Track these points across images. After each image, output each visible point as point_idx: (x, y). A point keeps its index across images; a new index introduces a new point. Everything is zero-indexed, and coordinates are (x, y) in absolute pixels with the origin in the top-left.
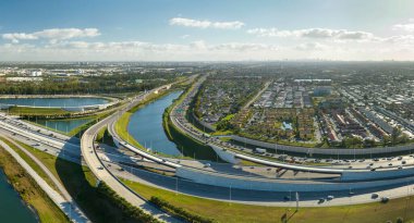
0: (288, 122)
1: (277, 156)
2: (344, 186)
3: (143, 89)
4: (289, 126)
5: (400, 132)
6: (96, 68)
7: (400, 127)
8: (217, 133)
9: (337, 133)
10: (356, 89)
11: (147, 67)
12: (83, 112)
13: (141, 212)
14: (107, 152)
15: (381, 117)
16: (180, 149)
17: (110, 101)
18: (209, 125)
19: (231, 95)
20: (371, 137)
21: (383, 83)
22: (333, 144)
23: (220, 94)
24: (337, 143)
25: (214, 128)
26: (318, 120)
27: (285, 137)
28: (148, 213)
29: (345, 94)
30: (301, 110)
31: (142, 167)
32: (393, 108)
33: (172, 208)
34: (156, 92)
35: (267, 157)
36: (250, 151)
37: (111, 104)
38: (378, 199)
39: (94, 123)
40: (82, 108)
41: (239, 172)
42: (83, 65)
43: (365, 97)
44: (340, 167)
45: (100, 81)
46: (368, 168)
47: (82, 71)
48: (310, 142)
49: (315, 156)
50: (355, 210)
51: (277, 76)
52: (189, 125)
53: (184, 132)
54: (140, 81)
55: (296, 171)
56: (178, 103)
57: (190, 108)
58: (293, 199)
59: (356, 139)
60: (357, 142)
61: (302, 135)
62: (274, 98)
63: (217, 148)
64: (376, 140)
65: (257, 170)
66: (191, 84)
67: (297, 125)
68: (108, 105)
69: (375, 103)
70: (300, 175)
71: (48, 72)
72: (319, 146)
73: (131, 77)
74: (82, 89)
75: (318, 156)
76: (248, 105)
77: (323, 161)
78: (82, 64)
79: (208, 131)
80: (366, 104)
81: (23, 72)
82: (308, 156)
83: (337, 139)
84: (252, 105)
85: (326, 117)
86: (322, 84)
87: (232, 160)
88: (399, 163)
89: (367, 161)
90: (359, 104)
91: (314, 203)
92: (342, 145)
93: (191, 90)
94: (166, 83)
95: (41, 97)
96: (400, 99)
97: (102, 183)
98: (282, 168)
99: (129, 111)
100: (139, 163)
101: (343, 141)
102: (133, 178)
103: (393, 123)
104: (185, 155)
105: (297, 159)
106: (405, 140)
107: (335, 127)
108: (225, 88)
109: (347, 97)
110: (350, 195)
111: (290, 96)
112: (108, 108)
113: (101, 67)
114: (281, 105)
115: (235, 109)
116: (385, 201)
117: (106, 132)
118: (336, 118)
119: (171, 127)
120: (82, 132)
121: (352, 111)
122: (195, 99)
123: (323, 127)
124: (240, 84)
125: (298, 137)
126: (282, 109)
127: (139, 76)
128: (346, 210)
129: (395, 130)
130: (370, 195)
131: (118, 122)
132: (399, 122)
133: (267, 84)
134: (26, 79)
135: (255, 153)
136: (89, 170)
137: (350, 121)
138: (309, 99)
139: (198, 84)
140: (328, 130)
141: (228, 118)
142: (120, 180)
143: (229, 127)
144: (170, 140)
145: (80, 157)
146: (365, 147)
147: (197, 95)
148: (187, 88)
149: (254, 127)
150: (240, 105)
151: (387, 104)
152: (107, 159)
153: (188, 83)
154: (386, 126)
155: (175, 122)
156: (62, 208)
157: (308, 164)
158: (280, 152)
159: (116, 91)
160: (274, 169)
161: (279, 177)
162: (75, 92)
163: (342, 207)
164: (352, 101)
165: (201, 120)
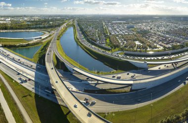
8: (113, 50)
45: (35, 23)
54: (51, 23)
61: (153, 46)
67: (141, 42)
71: (12, 19)
72: (165, 50)
73: (46, 21)
76: (108, 33)
78: (24, 15)
81: (3, 19)
95: (11, 31)
101: (172, 46)
113: (32, 16)
134: (4, 22)
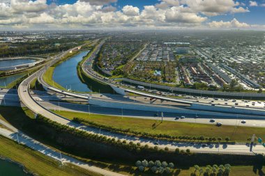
0: (158, 70)
1: (150, 91)
2: (193, 112)
3: (61, 50)
4: (159, 73)
5: (237, 83)
6: (22, 36)
7: (237, 80)
8: (114, 77)
9: (191, 79)
10: (207, 50)
11: (62, 34)
12: (16, 69)
13: (68, 127)
14: (40, 95)
15: (224, 71)
16: (90, 88)
17: (37, 60)
18: (108, 72)
19: (122, 53)
20: (214, 84)
21: (228, 47)
22: (188, 86)
23: (115, 52)
24: (190, 85)
25: (111, 74)
26: (179, 70)
27: (156, 79)
28: (72, 127)
29: (198, 53)
30: (167, 63)
31: (66, 101)
32: (234, 65)
33: (87, 122)
34: (71, 52)
35: (145, 91)
36: (134, 87)
37: (38, 62)
38: (215, 123)
39: (26, 77)
40: (15, 67)
41: (128, 99)
42: (10, 34)
43: (213, 57)
44: (191, 100)
45: (26, 45)
46: (210, 103)
47: (9, 39)
48: (172, 84)
49: (175, 92)
50: (198, 126)
51: (152, 40)
52: (95, 72)
53: (92, 77)
54: (58, 45)
55: (162, 100)
56: (87, 59)
57: (95, 62)
58: (160, 116)
59: (203, 84)
60: (204, 86)
61: (167, 79)
62: (150, 55)
63: (114, 86)
64: (218, 86)
65: (138, 98)
66: (95, 46)
67: (164, 73)
68: (36, 63)
69: (220, 61)
70: (165, 102)
72: (178, 86)
73: (51, 41)
74: (12, 53)
75: (177, 92)
76: (133, 59)
77: (180, 95)
78: (8, 33)
79: (108, 76)
80: (214, 61)
82: (170, 92)
83: (190, 83)
84: (135, 59)
85: (184, 68)
86: (183, 46)
87: (123, 93)
88: (233, 104)
89: (209, 99)
90: (208, 61)
91: (173, 119)
92: (194, 87)
93: (95, 50)
94: (77, 46)
96: (240, 60)
97: (39, 116)
98: (154, 98)
99: (53, 66)
100: (64, 99)
101: (194, 85)
102: (60, 109)
103: (233, 77)
104: (94, 91)
105: (163, 93)
106: (240, 89)
107: (189, 75)
108: (118, 48)
109: (200, 56)
110: (195, 118)
111: (161, 53)
112: (36, 65)
113: (26, 35)
114: (154, 59)
115: (125, 62)
116: (219, 125)
117: (37, 82)
118: (190, 69)
119: (83, 74)
120: (18, 85)
121: (202, 65)
122: (98, 56)
123: (181, 75)
124: (128, 45)
125: (164, 80)
126: (155, 62)
127: (57, 41)
128: (192, 126)
129: (233, 81)
130: (209, 120)
131: (45, 74)
132: (237, 76)
133: (145, 45)
135: (137, 89)
136: (28, 109)
137: (201, 72)
138: (173, 56)
139: (99, 46)
140: (185, 77)
141: (120, 67)
142: (52, 111)
143: (120, 73)
144: (83, 82)
145: (19, 102)
146: (209, 90)
147: (99, 53)
148: (92, 49)
149: (137, 73)
150: (128, 59)
151: (230, 63)
152: (41, 100)
153: (93, 45)
154: (226, 77)
155: (85, 71)
156: (11, 138)
157: (170, 96)
158: (152, 88)
159: (41, 52)
160: (149, 99)
161: (151, 103)
162: (7, 55)
163: (190, 123)
164: (203, 58)
165: (103, 69)
